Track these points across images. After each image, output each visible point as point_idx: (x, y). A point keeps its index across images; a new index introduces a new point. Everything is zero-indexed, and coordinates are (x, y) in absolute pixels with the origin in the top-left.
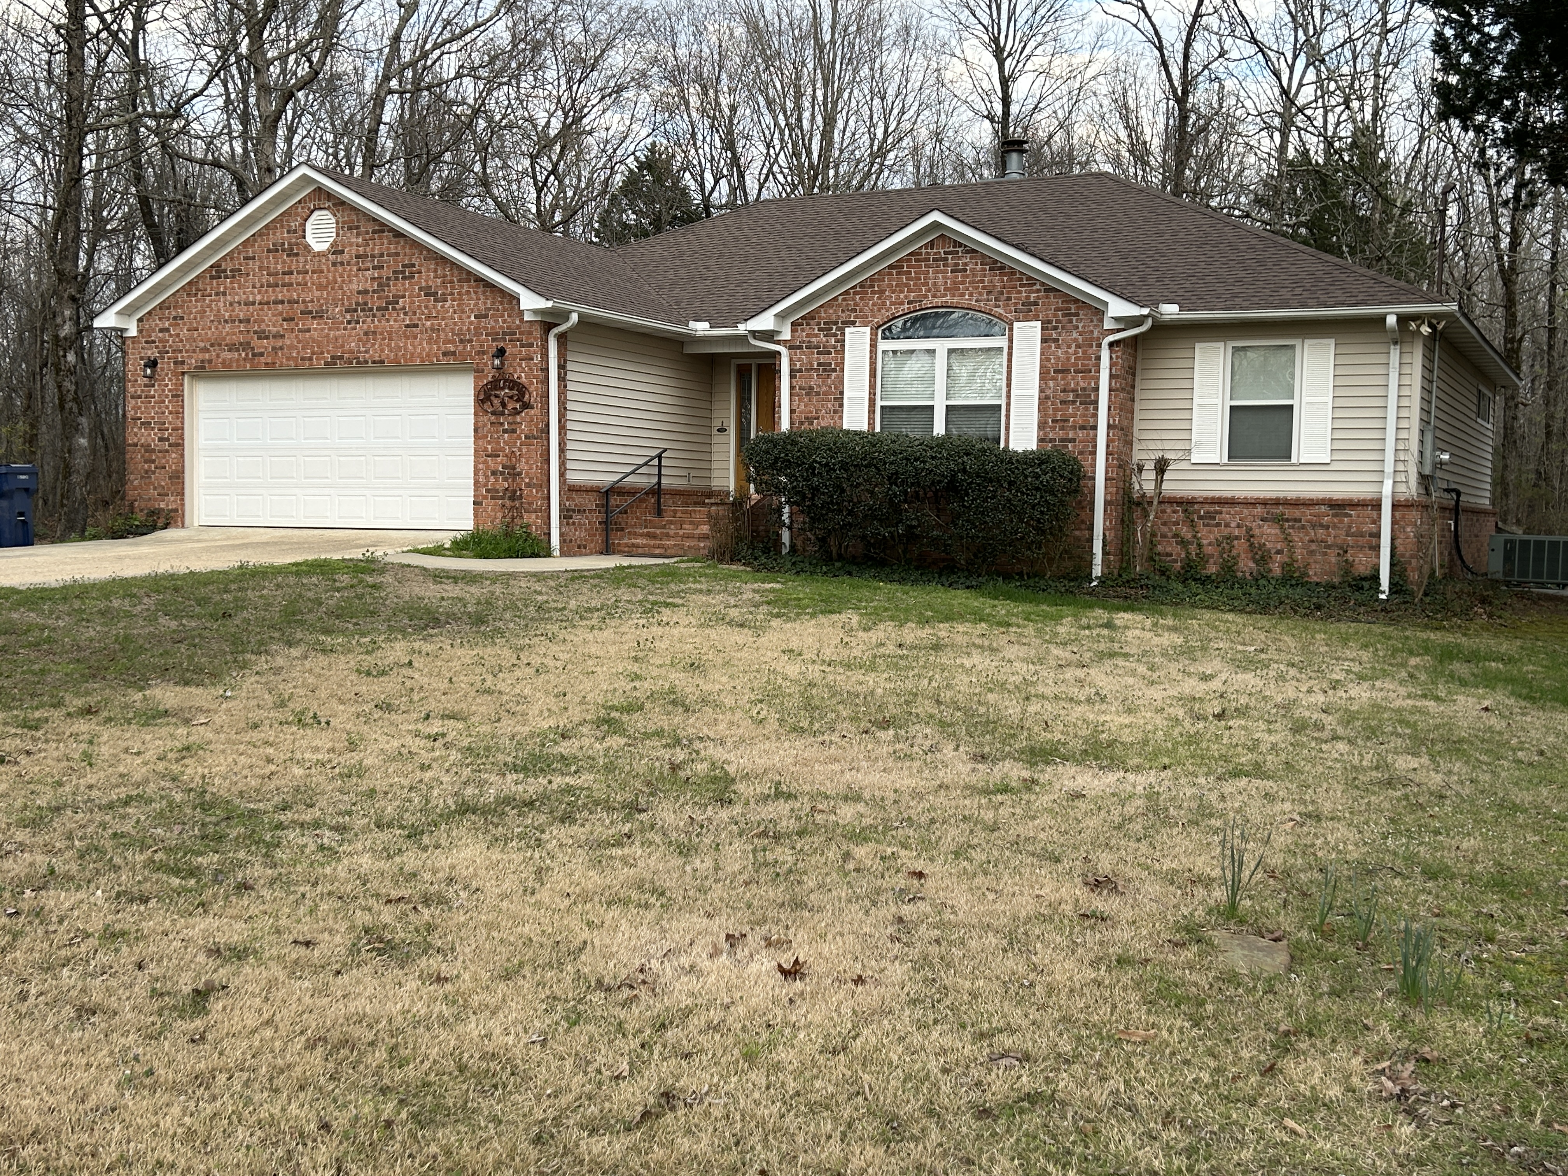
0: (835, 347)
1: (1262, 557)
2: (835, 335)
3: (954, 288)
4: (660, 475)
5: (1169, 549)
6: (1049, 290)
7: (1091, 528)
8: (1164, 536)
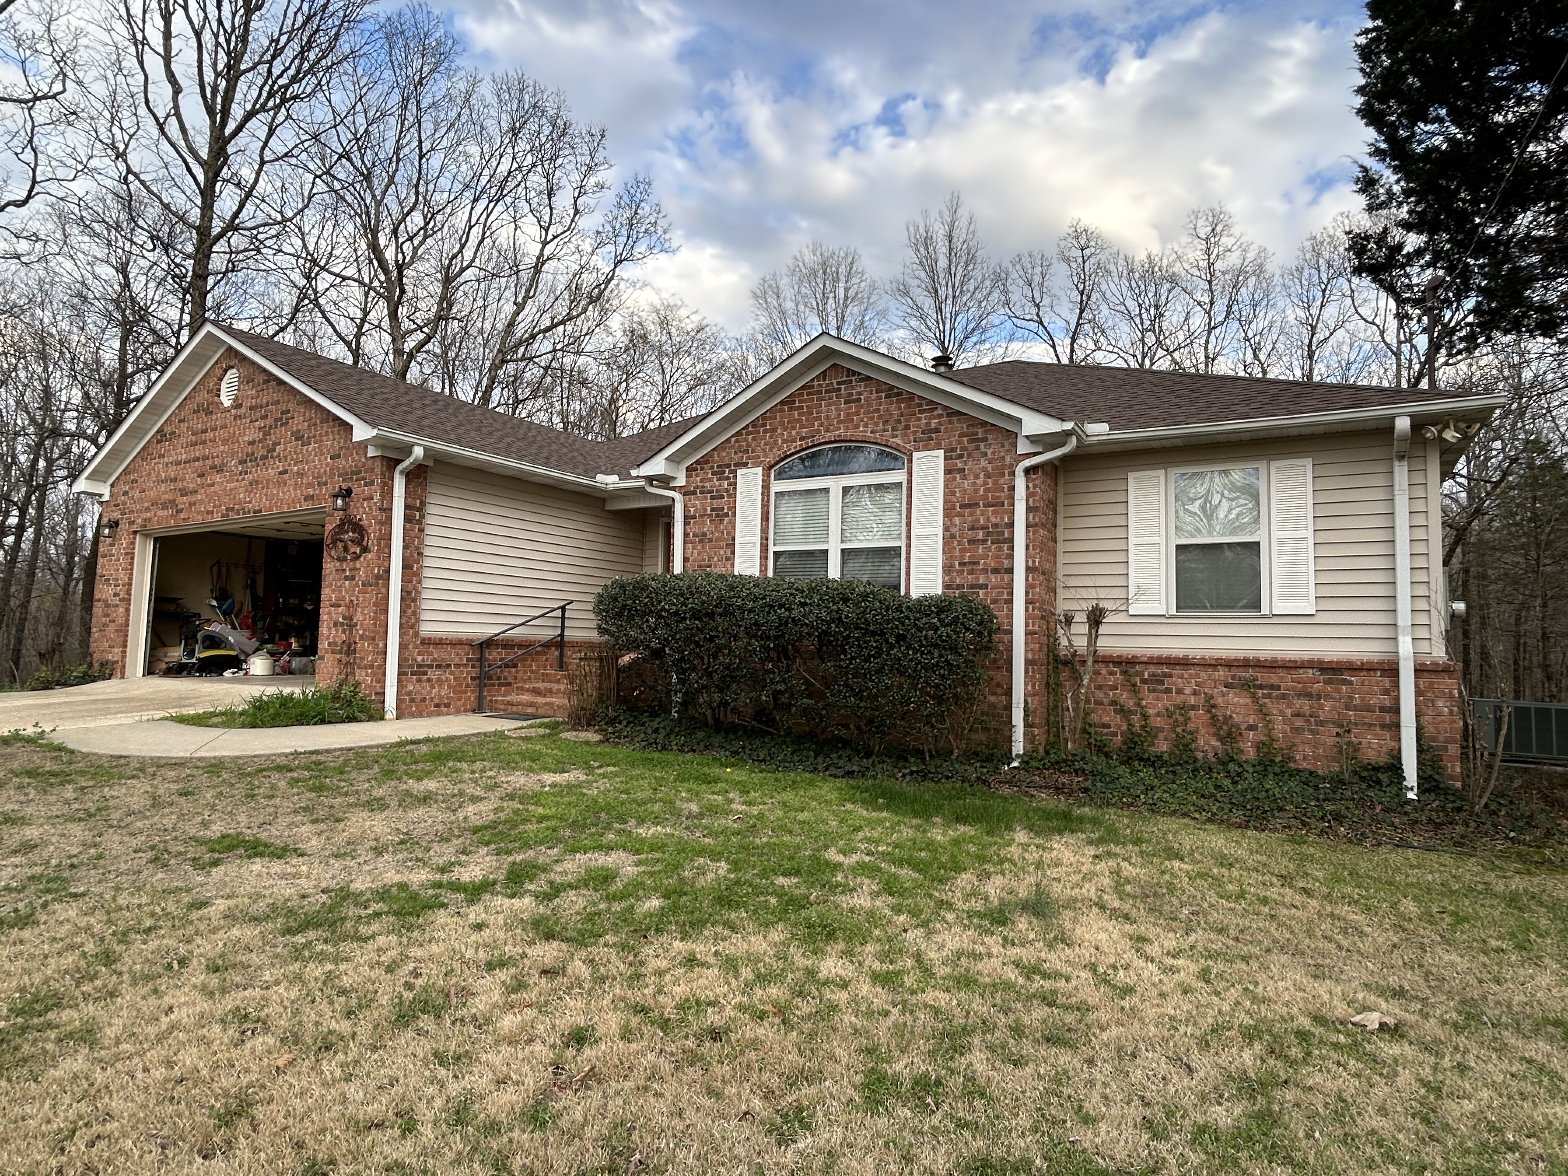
0: (727, 491)
1: (1229, 734)
2: (728, 478)
3: (849, 419)
4: (563, 627)
5: (1106, 719)
6: (953, 413)
7: (1009, 693)
8: (1099, 703)
